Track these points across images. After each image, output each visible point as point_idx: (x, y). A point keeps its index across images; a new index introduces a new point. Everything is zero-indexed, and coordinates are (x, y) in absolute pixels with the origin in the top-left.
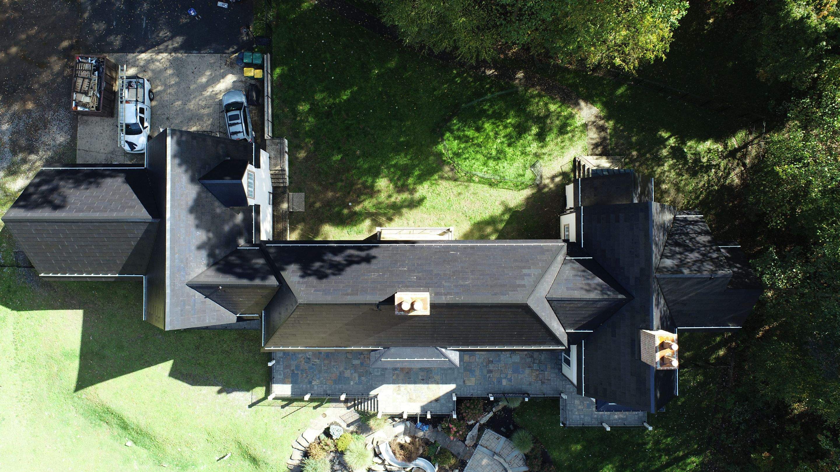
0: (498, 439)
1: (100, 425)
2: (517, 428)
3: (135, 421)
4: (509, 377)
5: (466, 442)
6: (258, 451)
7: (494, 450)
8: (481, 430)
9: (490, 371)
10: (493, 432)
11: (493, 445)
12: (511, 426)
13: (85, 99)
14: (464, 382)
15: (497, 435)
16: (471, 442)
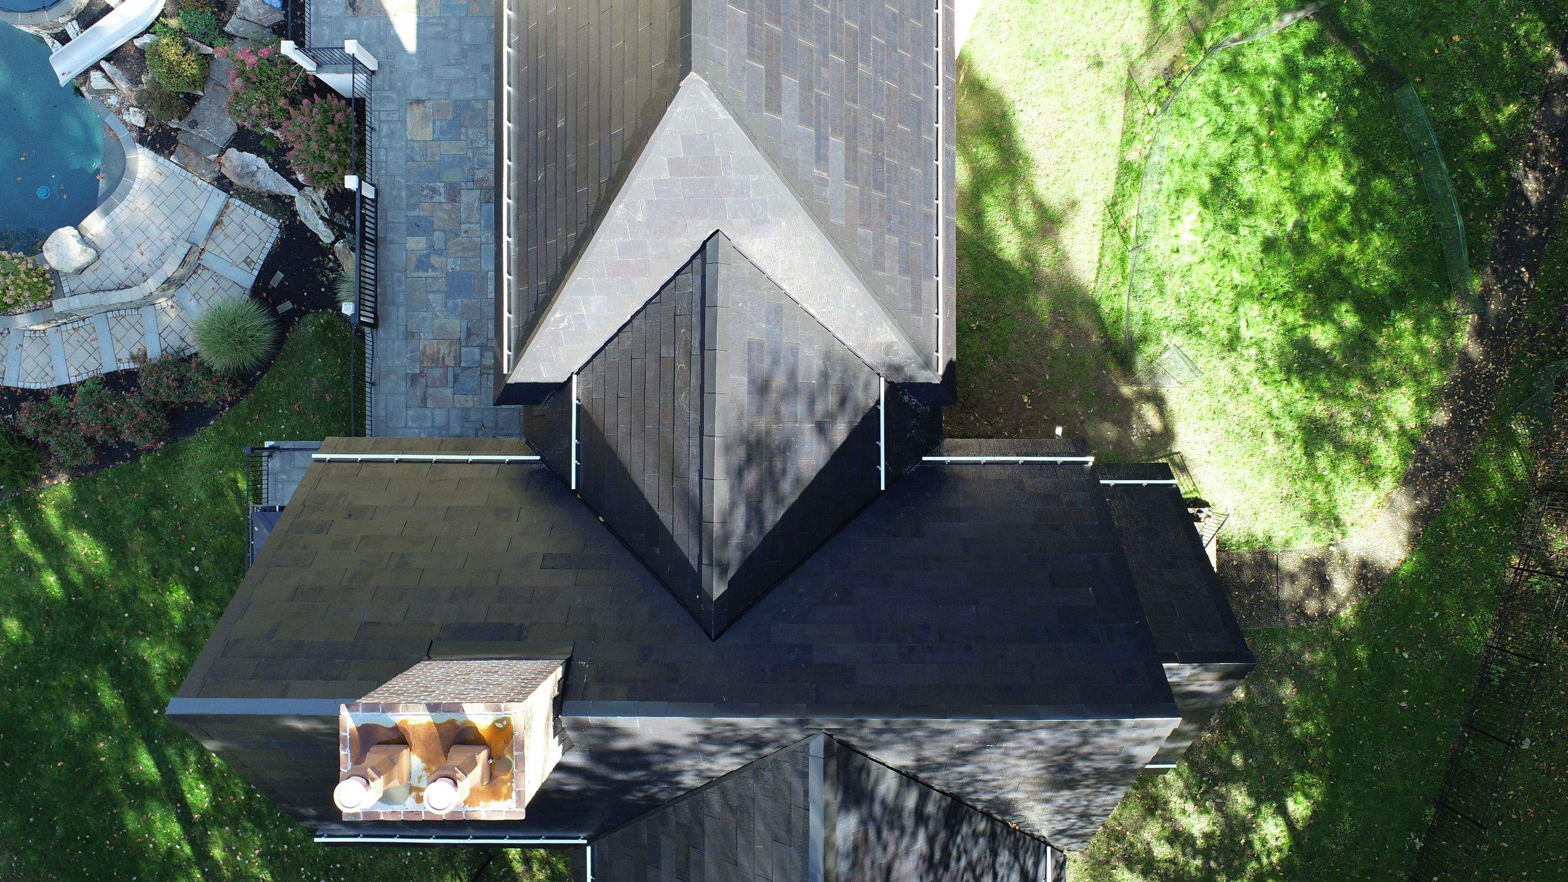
0: (248, 261)
2: (281, 320)
4: (435, 260)
5: (233, 153)
7: (211, 246)
8: (277, 205)
9: (453, 193)
10: (269, 246)
11: (228, 245)
12: (287, 306)
14: (419, 102)
15: (259, 258)
16: (235, 167)
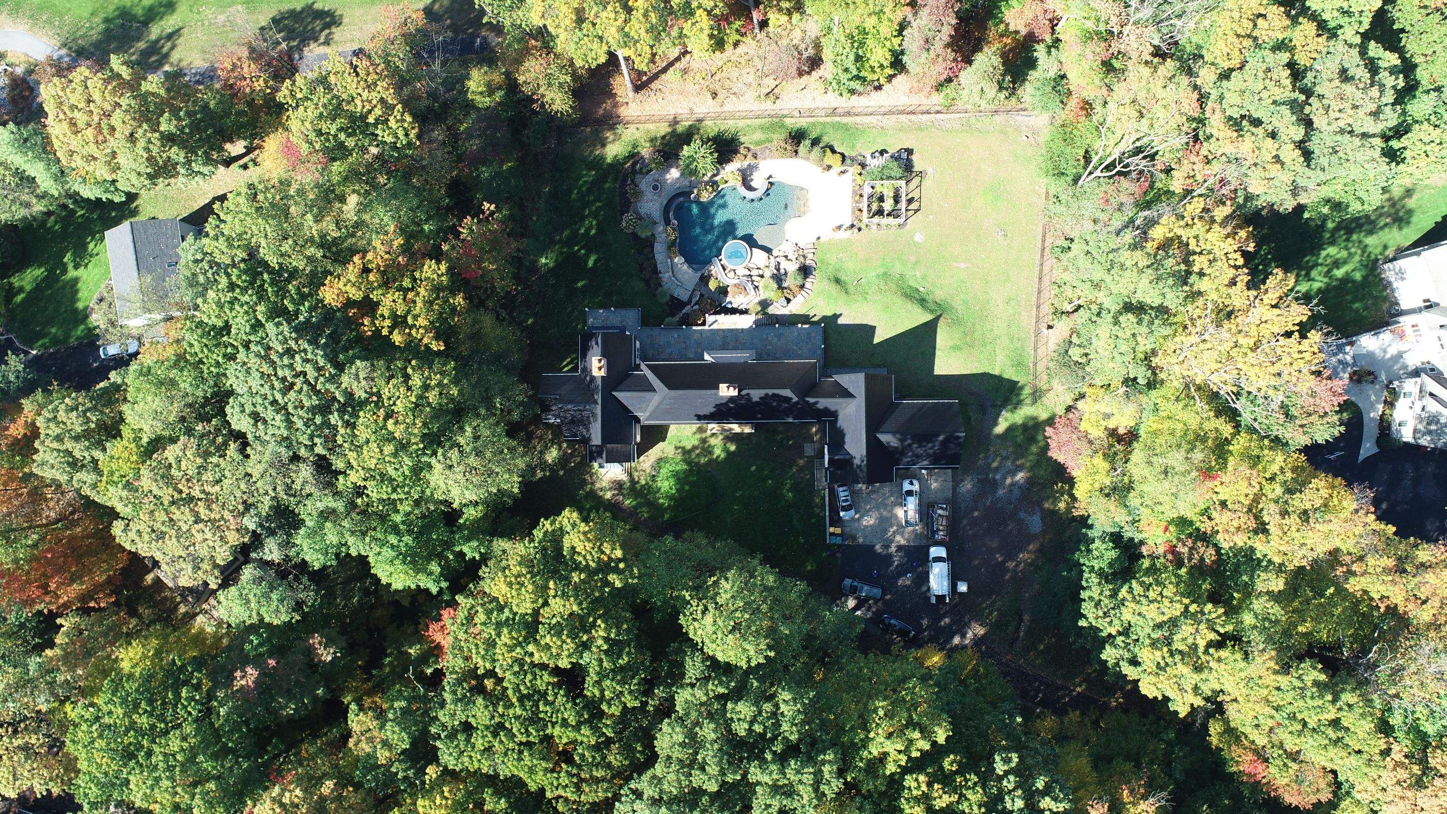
0: (679, 295)
2: (667, 303)
3: (914, 305)
4: (673, 339)
6: (833, 289)
7: (681, 288)
8: (690, 301)
9: (685, 342)
10: (682, 300)
12: (672, 305)
13: (940, 512)
14: (701, 336)
15: (679, 298)
16: (697, 294)
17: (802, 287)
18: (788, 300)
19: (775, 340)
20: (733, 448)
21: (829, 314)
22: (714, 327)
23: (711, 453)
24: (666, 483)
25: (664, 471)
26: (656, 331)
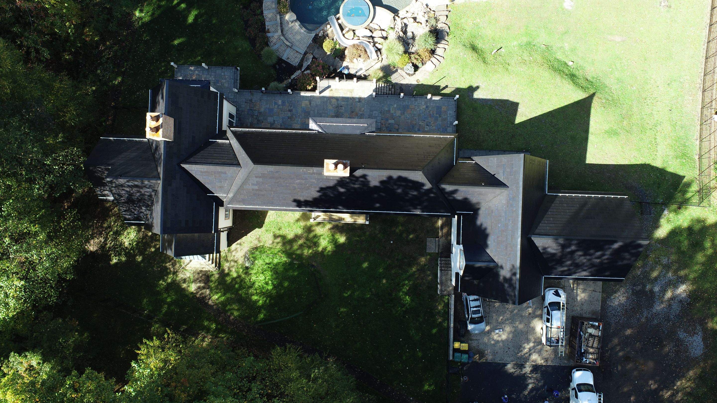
0: (288, 58)
1: (593, 78)
2: (274, 66)
3: (564, 81)
4: (276, 106)
5: (312, 56)
6: (470, 56)
7: (292, 50)
9: (290, 111)
10: (292, 63)
12: (278, 67)
13: (591, 331)
14: (310, 104)
15: (288, 61)
16: (308, 57)
17: (433, 52)
18: (416, 68)
19: (398, 113)
20: (342, 239)
21: (464, 85)
22: (326, 94)
23: (316, 244)
24: (262, 277)
25: (259, 263)
26: (256, 96)
